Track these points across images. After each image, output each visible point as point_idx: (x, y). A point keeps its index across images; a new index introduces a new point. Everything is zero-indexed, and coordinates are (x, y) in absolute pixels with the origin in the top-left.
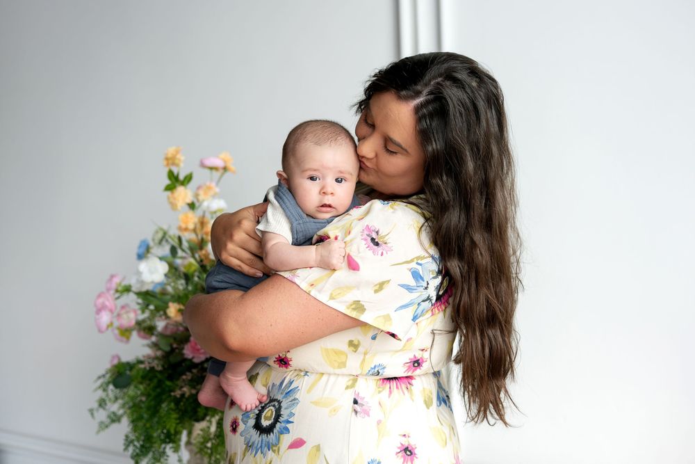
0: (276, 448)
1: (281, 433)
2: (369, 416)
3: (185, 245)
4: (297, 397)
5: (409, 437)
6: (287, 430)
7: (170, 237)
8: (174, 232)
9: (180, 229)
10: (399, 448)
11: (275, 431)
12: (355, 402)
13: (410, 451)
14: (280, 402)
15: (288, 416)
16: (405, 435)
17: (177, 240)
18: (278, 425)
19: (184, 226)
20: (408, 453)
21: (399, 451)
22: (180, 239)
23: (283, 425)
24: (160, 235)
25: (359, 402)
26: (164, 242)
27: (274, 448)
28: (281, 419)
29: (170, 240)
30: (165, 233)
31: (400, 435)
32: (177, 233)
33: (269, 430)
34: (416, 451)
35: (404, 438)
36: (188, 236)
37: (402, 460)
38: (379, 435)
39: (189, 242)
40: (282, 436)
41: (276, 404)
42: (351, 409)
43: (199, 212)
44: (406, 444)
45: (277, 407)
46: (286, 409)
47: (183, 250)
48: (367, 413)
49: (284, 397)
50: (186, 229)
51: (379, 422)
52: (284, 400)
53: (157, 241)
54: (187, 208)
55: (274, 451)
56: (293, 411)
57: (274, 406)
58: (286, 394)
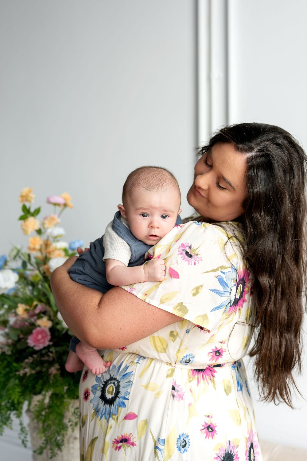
0: (115, 417)
1: (119, 406)
2: (182, 399)
3: (33, 260)
4: (131, 380)
5: (212, 417)
6: (124, 405)
7: (22, 254)
8: (25, 251)
9: (30, 248)
10: (203, 426)
11: (115, 404)
12: (173, 388)
13: (212, 429)
14: (118, 382)
15: (125, 393)
16: (208, 416)
17: (27, 257)
18: (117, 399)
19: (32, 246)
20: (210, 430)
21: (203, 428)
22: (29, 256)
23: (121, 400)
24: (15, 253)
25: (176, 388)
26: (17, 258)
27: (114, 417)
28: (120, 395)
29: (22, 257)
30: (18, 252)
31: (205, 416)
32: (28, 251)
33: (110, 402)
34: (216, 429)
35: (208, 418)
36: (35, 254)
37: (205, 435)
38: (189, 415)
39: (36, 258)
40: (120, 409)
41: (116, 382)
42: (170, 394)
43: (44, 237)
44: (209, 424)
45: (116, 385)
46: (123, 388)
47: (31, 265)
48: (181, 397)
49: (122, 378)
50: (34, 249)
51: (190, 405)
52: (122, 380)
53: (12, 257)
54: (35, 233)
55: (114, 419)
56: (128, 391)
57: (114, 383)
58: (124, 376)
